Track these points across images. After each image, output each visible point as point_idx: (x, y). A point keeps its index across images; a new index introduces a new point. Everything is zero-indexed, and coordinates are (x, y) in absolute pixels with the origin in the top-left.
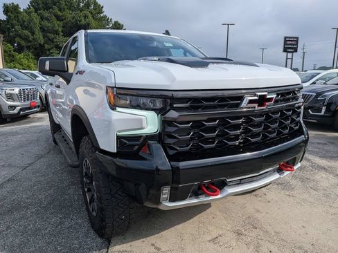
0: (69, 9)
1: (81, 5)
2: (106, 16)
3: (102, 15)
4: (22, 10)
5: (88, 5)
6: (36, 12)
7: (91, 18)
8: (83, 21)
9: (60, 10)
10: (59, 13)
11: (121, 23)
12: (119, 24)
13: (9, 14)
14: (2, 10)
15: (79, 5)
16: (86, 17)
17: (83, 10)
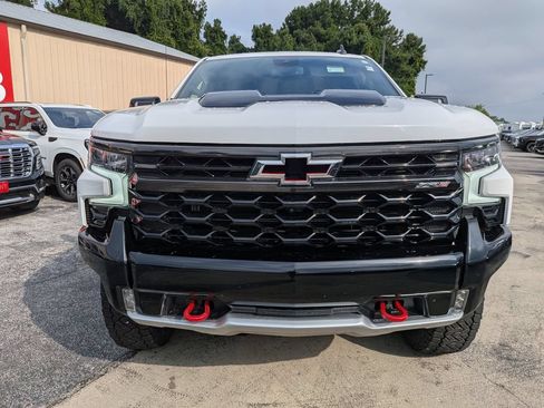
0: (337, 23)
1: (356, 13)
2: (393, 28)
3: (387, 26)
4: (274, 32)
5: (365, 13)
6: (291, 32)
7: (367, 34)
8: (355, 39)
9: (324, 26)
10: (322, 31)
11: (419, 37)
12: (415, 38)
13: (259, 39)
14: (251, 34)
15: (352, 14)
16: (360, 32)
17: (357, 22)
